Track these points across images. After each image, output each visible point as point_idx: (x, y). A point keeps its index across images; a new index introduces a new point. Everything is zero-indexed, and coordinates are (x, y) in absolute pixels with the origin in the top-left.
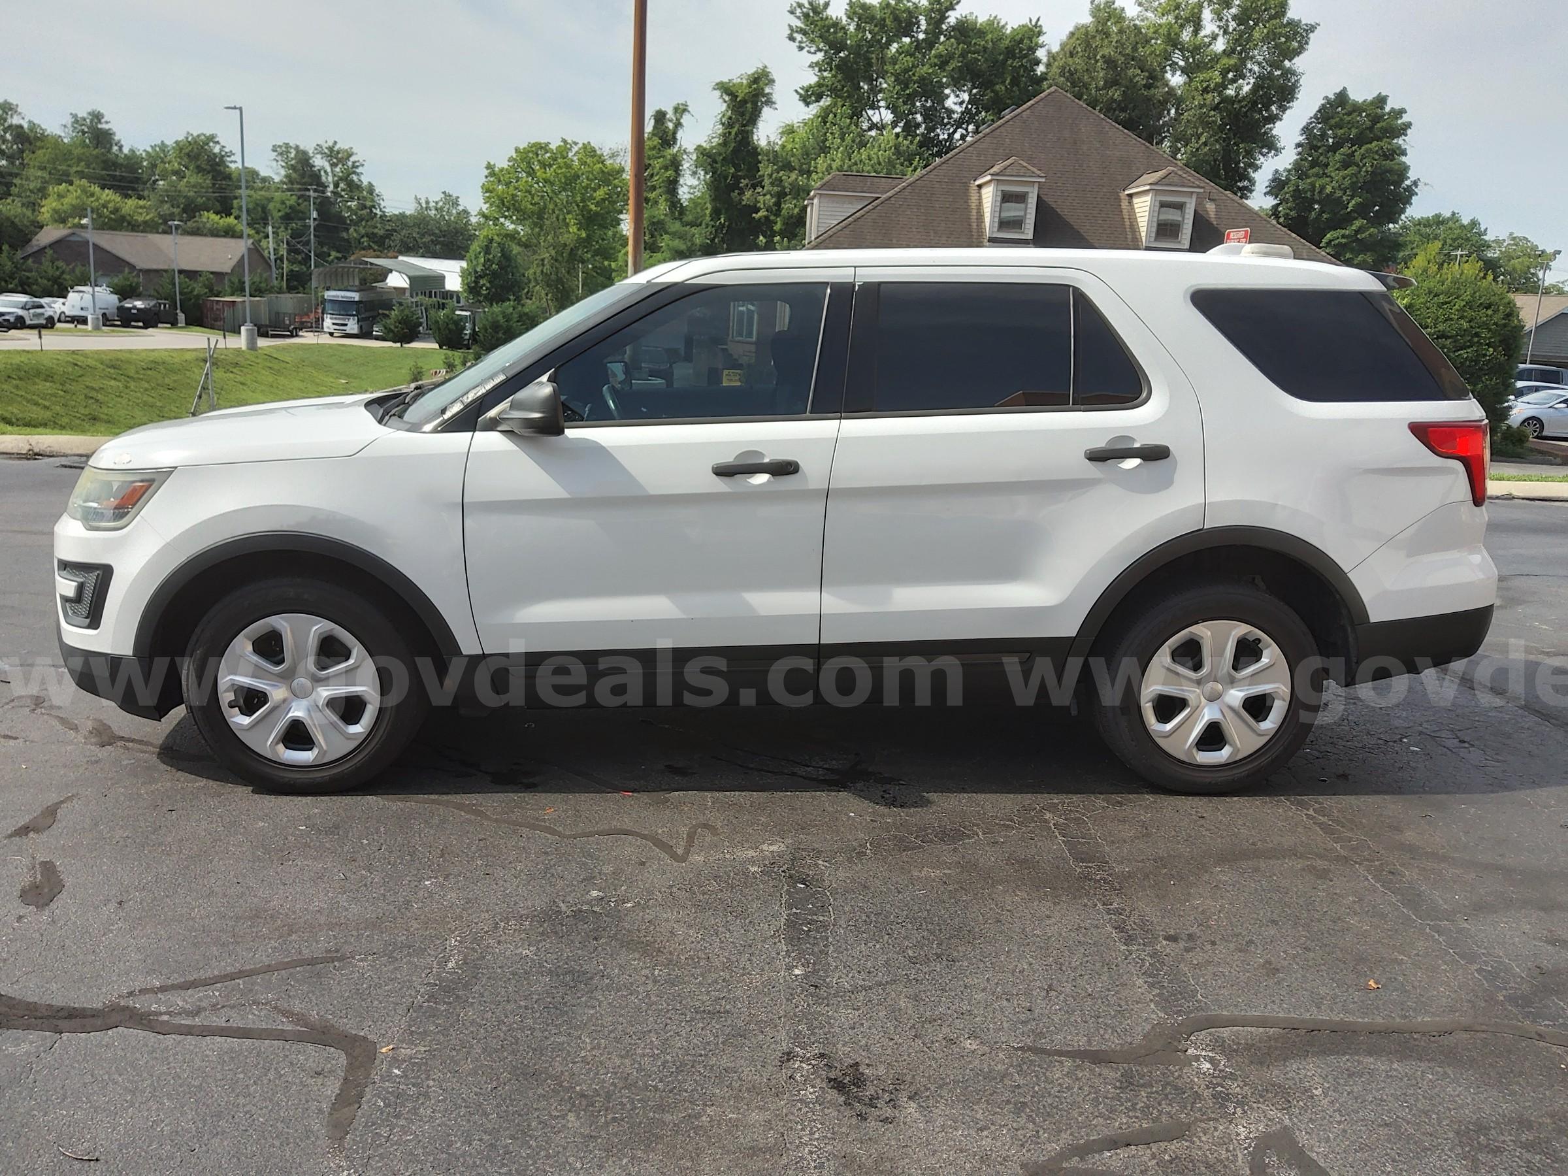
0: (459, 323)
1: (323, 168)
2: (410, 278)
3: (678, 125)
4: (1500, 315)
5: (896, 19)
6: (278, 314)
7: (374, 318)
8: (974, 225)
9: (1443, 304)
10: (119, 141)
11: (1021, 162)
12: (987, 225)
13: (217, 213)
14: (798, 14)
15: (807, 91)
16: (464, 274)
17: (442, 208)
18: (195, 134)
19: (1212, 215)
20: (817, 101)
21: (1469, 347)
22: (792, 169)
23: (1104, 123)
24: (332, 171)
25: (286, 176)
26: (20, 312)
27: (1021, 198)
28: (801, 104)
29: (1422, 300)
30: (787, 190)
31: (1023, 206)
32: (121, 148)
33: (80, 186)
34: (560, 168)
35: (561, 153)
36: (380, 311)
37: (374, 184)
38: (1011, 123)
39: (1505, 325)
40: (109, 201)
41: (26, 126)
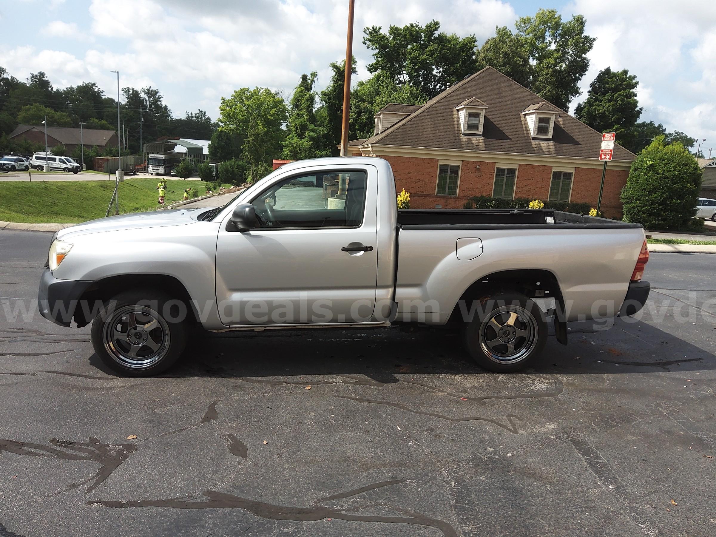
0: (210, 169)
1: (145, 99)
2: (188, 148)
3: (313, 81)
4: (692, 169)
5: (411, 35)
6: (127, 164)
7: (171, 166)
8: (456, 127)
9: (667, 164)
10: (51, 86)
11: (477, 99)
12: (462, 127)
13: (97, 118)
14: (367, 33)
15: (371, 67)
16: (210, 147)
17: (198, 117)
18: (87, 83)
19: (561, 123)
20: (376, 71)
21: (679, 183)
22: (364, 101)
23: (512, 82)
24: (149, 100)
25: (128, 102)
26: (13, 163)
27: (477, 115)
28: (368, 72)
29: (657, 162)
30: (363, 110)
31: (478, 119)
32: (52, 88)
33: (36, 106)
34: (255, 100)
35: (255, 93)
36: (174, 164)
37: (167, 106)
38: (470, 82)
39: (694, 173)
40: (49, 113)
41: (10, 78)
